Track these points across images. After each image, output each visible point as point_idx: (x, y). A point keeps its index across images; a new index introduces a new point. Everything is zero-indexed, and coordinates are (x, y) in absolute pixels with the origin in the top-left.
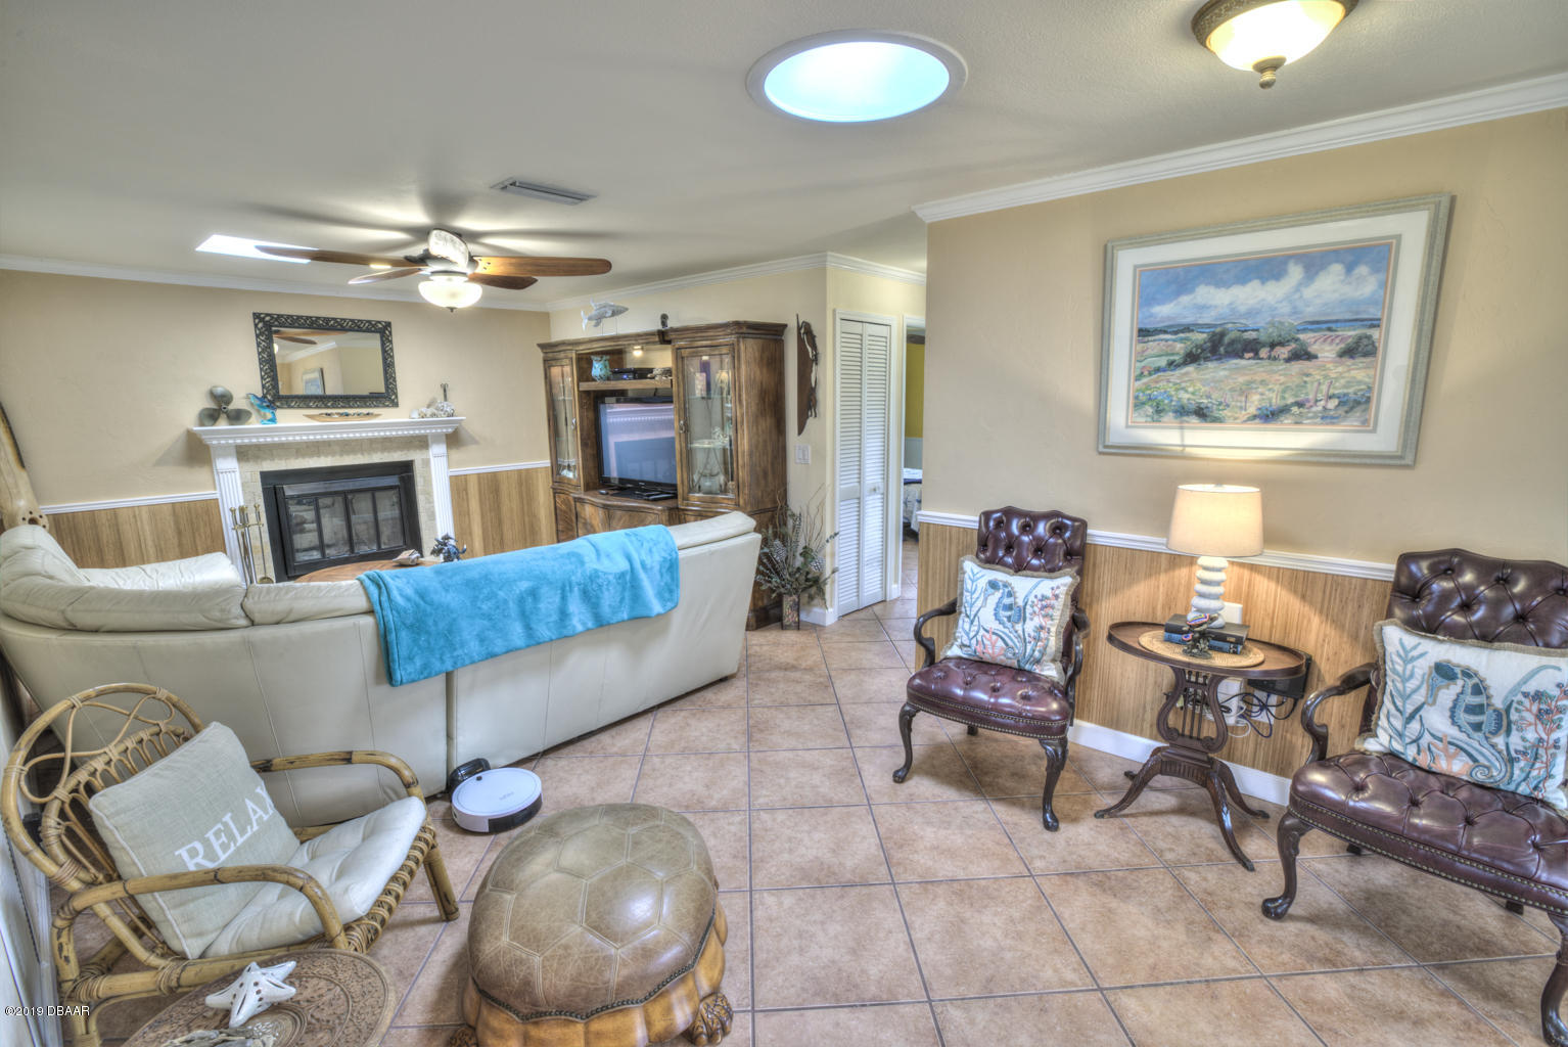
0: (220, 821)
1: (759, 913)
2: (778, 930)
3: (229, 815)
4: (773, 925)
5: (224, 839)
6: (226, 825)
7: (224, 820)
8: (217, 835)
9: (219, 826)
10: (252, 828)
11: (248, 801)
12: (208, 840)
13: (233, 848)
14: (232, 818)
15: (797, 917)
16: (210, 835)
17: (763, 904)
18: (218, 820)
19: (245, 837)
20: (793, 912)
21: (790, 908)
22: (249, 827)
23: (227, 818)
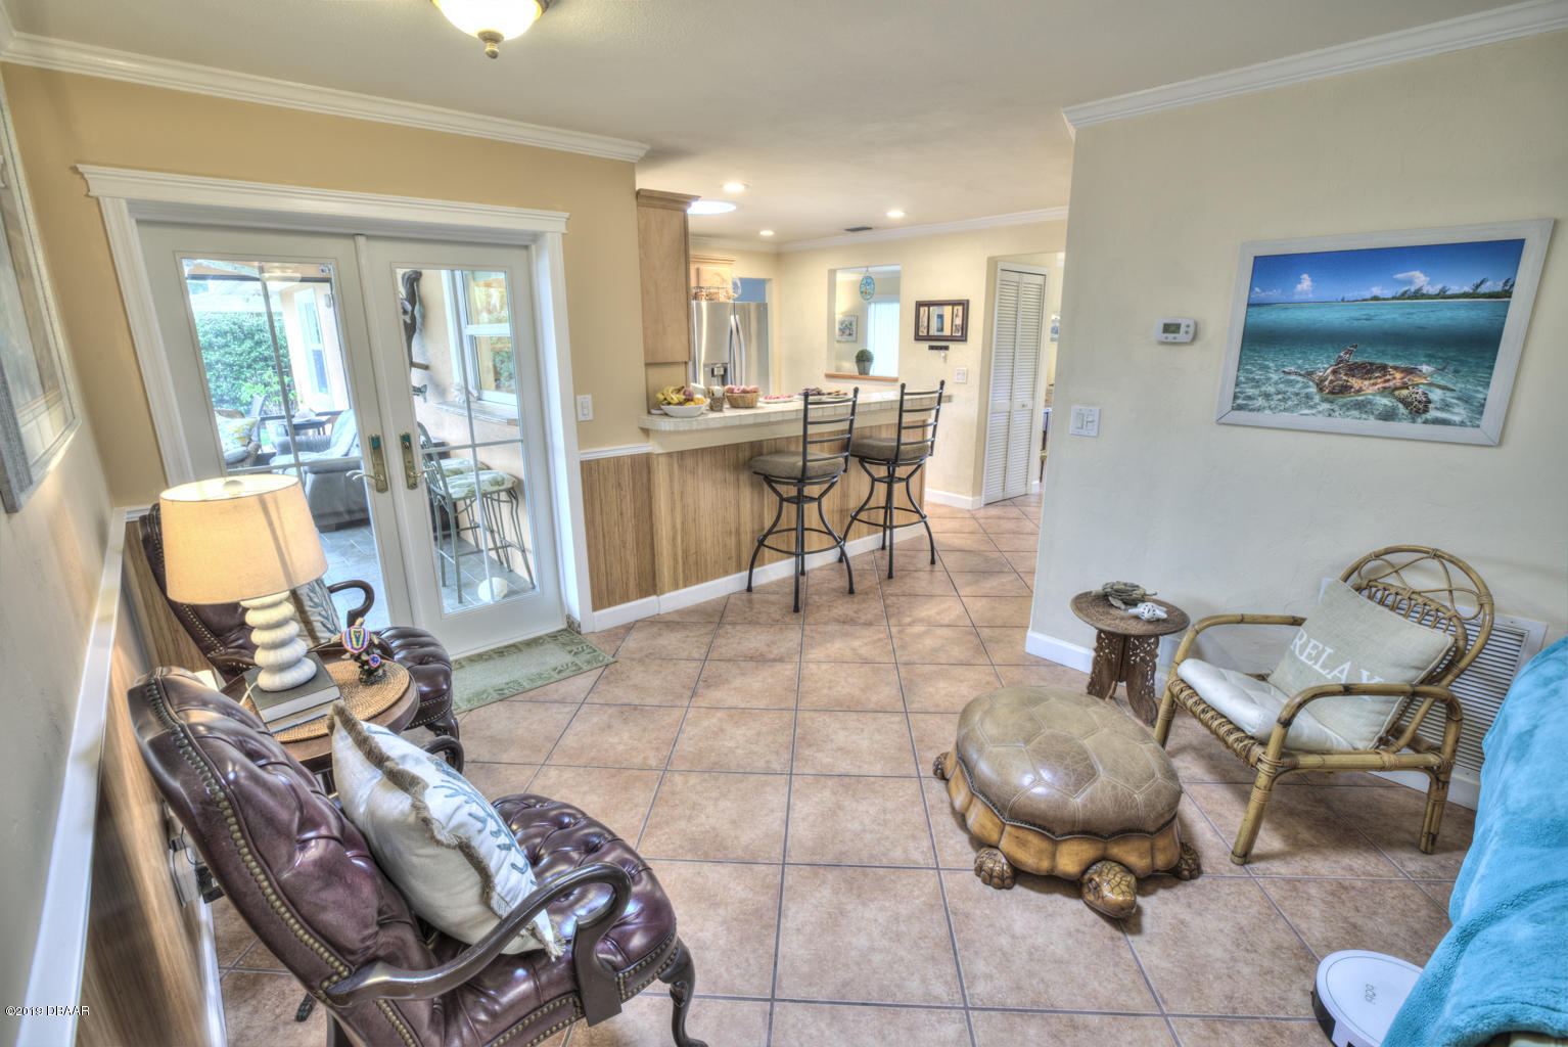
0: (1325, 646)
1: (926, 843)
2: (905, 828)
3: (1332, 651)
4: (910, 832)
5: (1314, 653)
6: (1323, 651)
7: (1327, 648)
8: (1315, 647)
9: (1321, 646)
10: (1328, 674)
11: (1349, 663)
12: (1309, 642)
13: (1310, 663)
14: (1330, 654)
15: (888, 838)
16: (1313, 642)
17: (922, 852)
18: (1326, 643)
19: (1321, 671)
20: (892, 843)
21: (895, 846)
22: (1328, 671)
23: (1329, 650)
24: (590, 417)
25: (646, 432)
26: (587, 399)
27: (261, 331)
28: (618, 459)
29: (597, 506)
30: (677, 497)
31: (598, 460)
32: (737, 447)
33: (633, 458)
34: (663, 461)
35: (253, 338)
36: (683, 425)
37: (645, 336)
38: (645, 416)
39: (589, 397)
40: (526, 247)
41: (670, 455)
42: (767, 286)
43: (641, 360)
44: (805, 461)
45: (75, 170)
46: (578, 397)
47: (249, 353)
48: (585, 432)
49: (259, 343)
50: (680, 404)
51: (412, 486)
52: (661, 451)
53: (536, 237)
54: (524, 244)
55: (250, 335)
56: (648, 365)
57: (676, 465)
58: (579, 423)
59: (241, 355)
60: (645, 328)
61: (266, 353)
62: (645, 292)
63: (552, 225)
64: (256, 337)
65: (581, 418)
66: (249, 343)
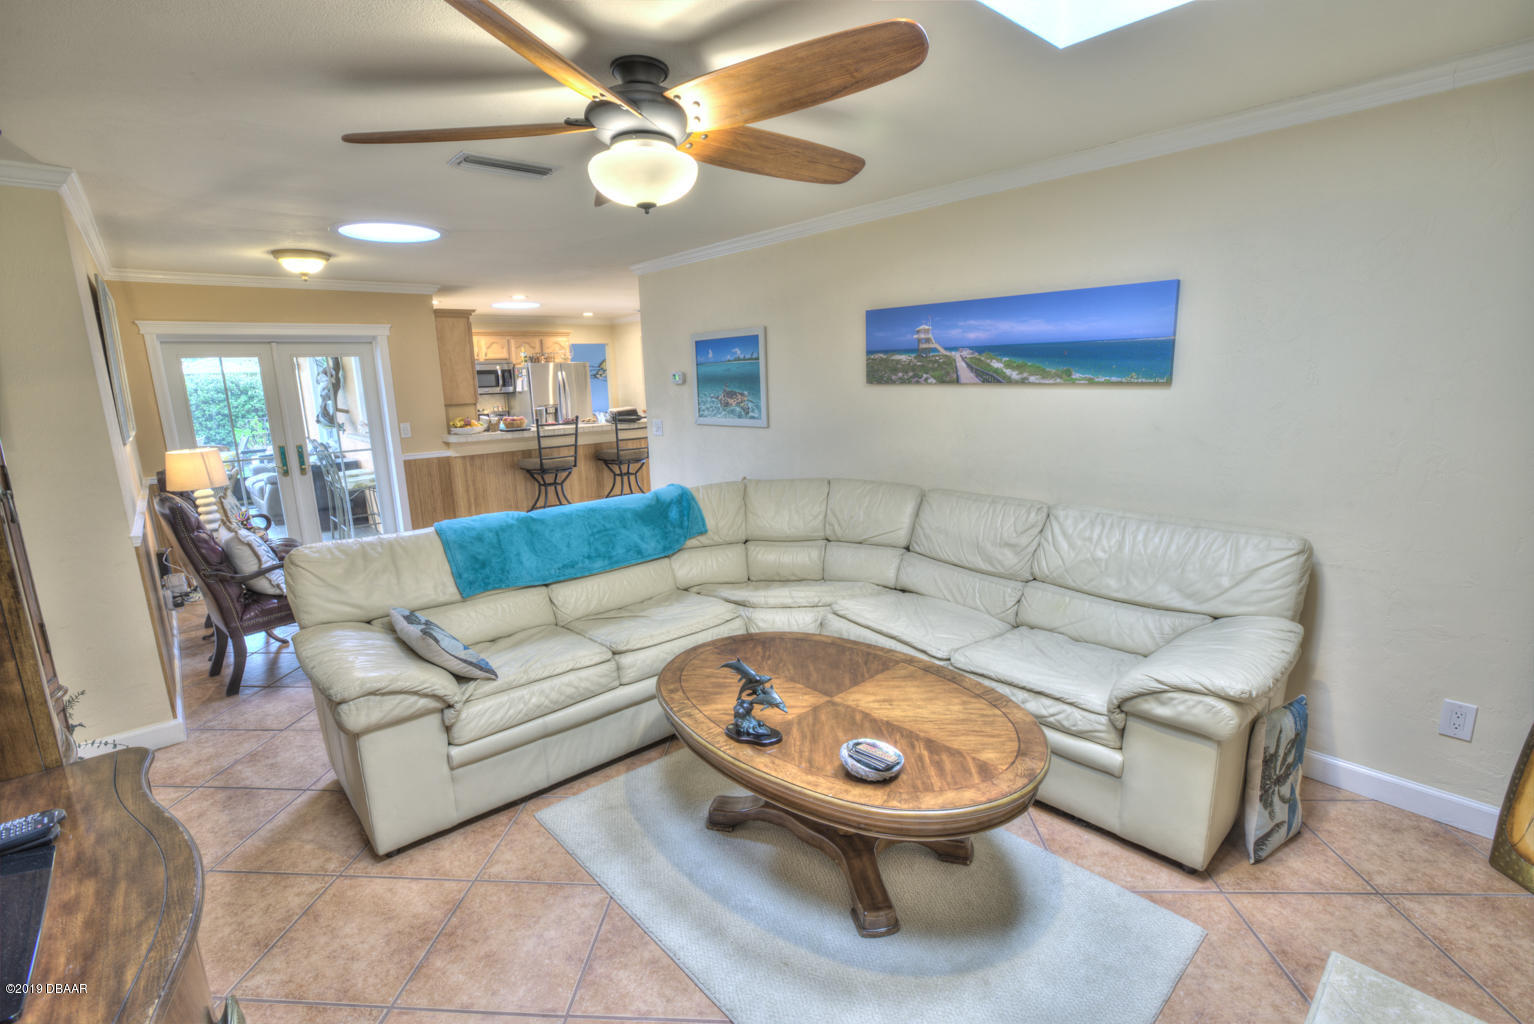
24: (409, 435)
25: (447, 444)
26: (407, 426)
27: (254, 388)
28: (428, 460)
29: (416, 487)
30: (470, 483)
31: (415, 460)
32: (513, 454)
33: (439, 459)
34: (459, 461)
35: (247, 394)
36: (462, 439)
37: (444, 390)
38: (446, 435)
39: (408, 425)
40: (371, 343)
41: (464, 457)
42: (607, 347)
43: (442, 402)
44: (541, 460)
45: (133, 323)
46: (402, 425)
47: (244, 406)
48: (405, 444)
49: (251, 398)
50: (461, 427)
51: (303, 471)
52: (457, 455)
53: (374, 338)
54: (370, 341)
55: (244, 392)
56: (446, 406)
57: (468, 464)
58: (402, 439)
59: (237, 407)
60: (443, 385)
61: (258, 406)
62: (443, 365)
63: (381, 331)
64: (250, 393)
65: (403, 436)
66: (243, 398)
